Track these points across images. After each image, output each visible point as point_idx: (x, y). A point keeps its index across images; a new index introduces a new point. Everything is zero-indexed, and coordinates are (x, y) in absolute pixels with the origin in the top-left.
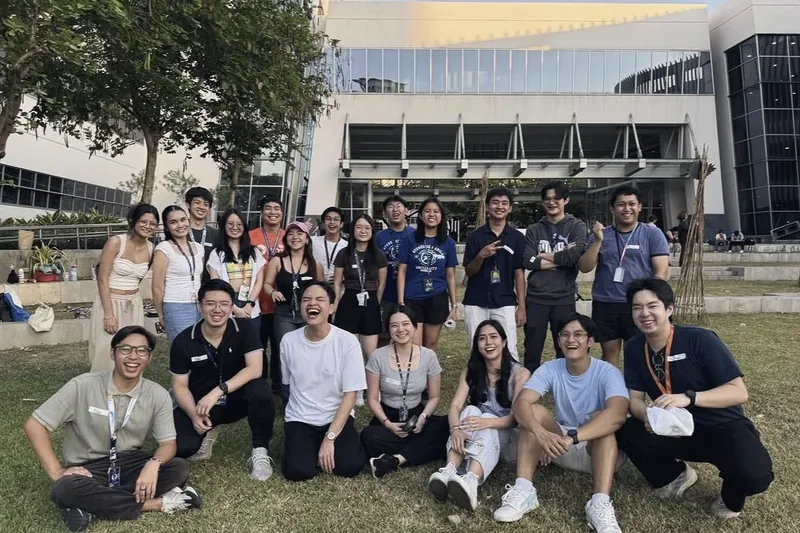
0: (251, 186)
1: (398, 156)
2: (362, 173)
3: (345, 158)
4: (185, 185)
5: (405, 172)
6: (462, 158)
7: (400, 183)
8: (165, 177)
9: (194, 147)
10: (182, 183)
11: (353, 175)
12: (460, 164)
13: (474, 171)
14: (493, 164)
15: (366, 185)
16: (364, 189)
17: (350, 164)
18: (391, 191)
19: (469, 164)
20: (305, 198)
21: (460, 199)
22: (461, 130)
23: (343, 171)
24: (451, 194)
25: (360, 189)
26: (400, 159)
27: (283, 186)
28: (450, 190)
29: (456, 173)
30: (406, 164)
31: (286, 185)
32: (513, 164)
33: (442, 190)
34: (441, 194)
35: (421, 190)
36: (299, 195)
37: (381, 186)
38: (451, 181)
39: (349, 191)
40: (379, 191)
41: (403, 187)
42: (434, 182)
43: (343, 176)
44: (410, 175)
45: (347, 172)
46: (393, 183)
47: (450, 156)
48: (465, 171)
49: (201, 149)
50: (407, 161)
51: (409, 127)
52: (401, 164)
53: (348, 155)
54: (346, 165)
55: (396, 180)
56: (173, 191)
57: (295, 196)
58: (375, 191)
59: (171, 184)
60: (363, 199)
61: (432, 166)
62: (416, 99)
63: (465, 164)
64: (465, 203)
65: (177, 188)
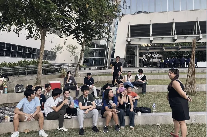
0: (95, 48)
1: (149, 35)
2: (135, 42)
3: (128, 37)
4: (73, 49)
5: (151, 41)
6: (175, 35)
7: (149, 45)
8: (67, 46)
9: (69, 35)
10: (72, 48)
11: (131, 43)
12: (174, 37)
13: (180, 40)
14: (187, 37)
15: (136, 46)
16: (136, 48)
17: (130, 39)
18: (146, 48)
19: (178, 37)
20: (114, 52)
21: (173, 50)
22: (174, 25)
23: (128, 42)
24: (169, 48)
25: (134, 48)
26: (150, 36)
27: (106, 48)
28: (169, 47)
29: (172, 41)
30: (152, 38)
31: (107, 47)
32: (196, 36)
33: (166, 47)
34: (165, 48)
35: (157, 47)
36: (112, 51)
37: (142, 47)
38: (169, 44)
39: (130, 49)
40: (141, 48)
41: (150, 46)
42: (162, 45)
43: (128, 43)
44: (153, 42)
45: (129, 42)
46: (146, 45)
47: (170, 34)
48: (176, 40)
49: (72, 36)
50: (152, 37)
51: (152, 24)
52: (150, 38)
53: (130, 36)
54: (129, 40)
55: (148, 44)
56: (69, 51)
57: (110, 52)
58: (140, 48)
59: (69, 49)
60: (135, 51)
61: (162, 38)
62: (156, 15)
63: (176, 37)
64: (175, 52)
65: (71, 50)
